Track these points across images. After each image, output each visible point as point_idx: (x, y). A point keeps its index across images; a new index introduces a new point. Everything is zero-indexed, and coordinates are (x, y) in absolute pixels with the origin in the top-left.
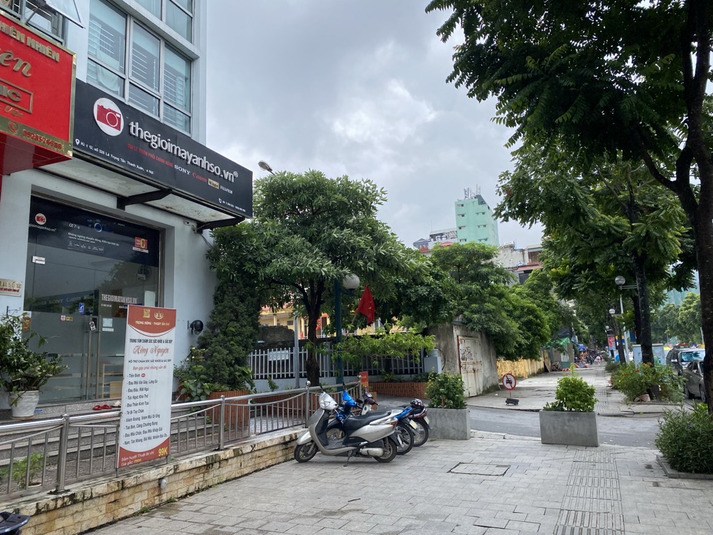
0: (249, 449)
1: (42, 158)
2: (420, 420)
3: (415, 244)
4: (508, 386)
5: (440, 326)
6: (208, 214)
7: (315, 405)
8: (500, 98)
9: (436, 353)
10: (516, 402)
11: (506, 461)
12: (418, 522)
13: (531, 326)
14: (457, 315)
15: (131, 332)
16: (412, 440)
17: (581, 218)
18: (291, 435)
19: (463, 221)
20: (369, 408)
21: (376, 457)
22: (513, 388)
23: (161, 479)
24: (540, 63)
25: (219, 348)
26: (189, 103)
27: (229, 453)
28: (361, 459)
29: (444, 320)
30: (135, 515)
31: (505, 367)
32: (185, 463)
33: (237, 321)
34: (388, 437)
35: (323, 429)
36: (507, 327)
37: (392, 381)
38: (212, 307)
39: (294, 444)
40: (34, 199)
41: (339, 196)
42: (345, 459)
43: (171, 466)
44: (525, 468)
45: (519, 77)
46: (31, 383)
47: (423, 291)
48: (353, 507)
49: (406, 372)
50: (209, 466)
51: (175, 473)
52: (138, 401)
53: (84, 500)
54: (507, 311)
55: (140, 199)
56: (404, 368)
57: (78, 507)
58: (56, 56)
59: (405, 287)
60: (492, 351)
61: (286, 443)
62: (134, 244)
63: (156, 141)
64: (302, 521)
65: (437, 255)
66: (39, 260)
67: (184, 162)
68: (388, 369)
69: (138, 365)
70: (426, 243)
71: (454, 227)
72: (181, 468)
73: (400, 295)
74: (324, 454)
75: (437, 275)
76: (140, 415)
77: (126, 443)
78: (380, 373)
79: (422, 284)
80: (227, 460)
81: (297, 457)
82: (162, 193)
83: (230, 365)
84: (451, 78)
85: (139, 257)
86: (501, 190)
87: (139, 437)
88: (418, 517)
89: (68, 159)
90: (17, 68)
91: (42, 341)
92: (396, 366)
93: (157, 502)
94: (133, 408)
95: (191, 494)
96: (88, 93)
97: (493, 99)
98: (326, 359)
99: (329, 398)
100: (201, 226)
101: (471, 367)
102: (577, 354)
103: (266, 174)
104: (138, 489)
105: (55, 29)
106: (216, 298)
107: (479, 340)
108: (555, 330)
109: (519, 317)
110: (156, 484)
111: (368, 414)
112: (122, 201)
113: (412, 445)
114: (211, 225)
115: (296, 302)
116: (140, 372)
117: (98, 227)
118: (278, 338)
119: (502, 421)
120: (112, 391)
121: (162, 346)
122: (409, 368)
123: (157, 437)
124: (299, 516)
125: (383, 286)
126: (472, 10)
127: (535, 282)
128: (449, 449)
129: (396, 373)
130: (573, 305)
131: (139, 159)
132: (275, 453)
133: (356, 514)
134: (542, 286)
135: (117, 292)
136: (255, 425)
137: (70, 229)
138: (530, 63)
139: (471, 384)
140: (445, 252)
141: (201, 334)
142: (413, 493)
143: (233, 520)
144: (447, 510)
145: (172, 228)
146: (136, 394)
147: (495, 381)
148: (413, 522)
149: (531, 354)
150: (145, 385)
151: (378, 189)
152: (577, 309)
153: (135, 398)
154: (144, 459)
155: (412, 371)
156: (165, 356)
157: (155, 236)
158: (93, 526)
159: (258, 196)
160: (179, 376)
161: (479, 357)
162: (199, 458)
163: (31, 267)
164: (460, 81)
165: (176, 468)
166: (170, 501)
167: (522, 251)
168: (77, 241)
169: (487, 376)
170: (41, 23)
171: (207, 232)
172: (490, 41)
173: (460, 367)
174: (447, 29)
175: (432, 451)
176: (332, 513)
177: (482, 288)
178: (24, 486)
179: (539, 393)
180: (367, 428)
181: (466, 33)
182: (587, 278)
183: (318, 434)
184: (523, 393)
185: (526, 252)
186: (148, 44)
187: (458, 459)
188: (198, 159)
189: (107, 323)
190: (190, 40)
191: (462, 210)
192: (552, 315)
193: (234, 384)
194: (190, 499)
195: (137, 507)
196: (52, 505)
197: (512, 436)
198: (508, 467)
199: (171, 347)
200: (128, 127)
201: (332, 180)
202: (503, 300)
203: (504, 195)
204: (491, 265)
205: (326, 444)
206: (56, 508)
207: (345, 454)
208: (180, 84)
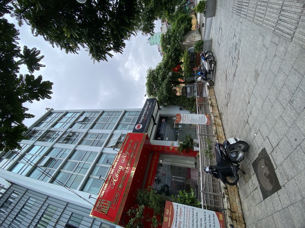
0: (209, 97)
1: (147, 138)
2: (206, 54)
3: (161, 56)
4: (199, 27)
5: (182, 48)
6: (156, 107)
7: (200, 82)
8: (124, 40)
9: (189, 49)
10: (203, 24)
11: (218, 28)
12: (231, 55)
13: (182, 20)
14: (179, 44)
15: (181, 122)
16: (211, 56)
17: (152, 10)
18: (207, 87)
19: (155, 43)
20: (202, 68)
21: (214, 65)
22: (200, 25)
23: (214, 116)
24: (115, 30)
25: (186, 104)
26: (135, 112)
27: (210, 101)
28: (214, 69)
29: (181, 48)
30: (221, 121)
31: (194, 27)
32: (211, 111)
33: (180, 100)
34: (209, 62)
35: (206, 80)
36: (183, 28)
37: (196, 61)
38: (176, 106)
39: (209, 86)
40: (155, 140)
41: (151, 79)
42: (214, 74)
43: (211, 114)
44: (221, 23)
45: (119, 35)
46: (192, 140)
47: (173, 54)
48: (225, 72)
49: (194, 57)
50: (212, 106)
51: (213, 113)
52: (196, 121)
53: (217, 131)
54: (178, 28)
55: (154, 121)
56: (193, 58)
57: (218, 132)
58: (129, 136)
59: (172, 59)
60: (189, 32)
61: (209, 88)
62: (163, 122)
63: (142, 118)
64: (227, 84)
65: (164, 51)
66: (167, 139)
67: (146, 113)
68: (193, 62)
69: (188, 121)
70: (161, 53)
71: (157, 45)
72: (212, 112)
73: (174, 61)
74: (212, 79)
75: (169, 51)
76: (199, 121)
77: (205, 123)
78: (194, 64)
79: (171, 55)
80: (211, 102)
81: (213, 85)
82: (153, 117)
83: (189, 102)
84: (121, 53)
85: (166, 121)
86: (146, 35)
87: (204, 121)
88: (230, 55)
89: (147, 134)
90: (131, 142)
91: (183, 138)
92: (192, 60)
93: (219, 117)
94: (197, 122)
95: (218, 109)
96: (134, 130)
97: (125, 41)
98: (189, 78)
99: (199, 79)
100: (159, 109)
101: (193, 38)
102: (191, 3)
103: (147, 95)
104: (216, 121)
105: (124, 136)
106: (174, 105)
107: (186, 37)
108: (184, 12)
109: (180, 25)
110: (215, 117)
111: (203, 68)
112: (155, 124)
113: (212, 56)
114: (159, 107)
115: (175, 87)
116: (190, 120)
117: (160, 128)
118: (184, 90)
119: (208, 29)
120: (195, 126)
121: (184, 116)
122: (193, 56)
123: (204, 117)
124: (226, 85)
125: (172, 65)
126: (105, 49)
127: (170, 20)
128: (214, 45)
129: (194, 60)
130: (177, 6)
131: (146, 121)
132: (211, 91)
133: (227, 71)
134: (171, 18)
135: (173, 125)
136: (204, 96)
137: (161, 133)
138: (115, 33)
139: (198, 38)
140: (163, 48)
141: (182, 108)
142: (224, 56)
143: (225, 100)
144: (229, 47)
145: (160, 114)
146: (194, 121)
147: (198, 30)
148: (231, 56)
149: (190, 19)
150: (193, 120)
151: (148, 69)
152: (178, 5)
153: (195, 121)
154: (209, 119)
155: (194, 56)
156: (186, 116)
157: (161, 117)
158: (222, 129)
159: (152, 97)
160: (191, 112)
161: (191, 36)
162: (210, 108)
163: (168, 140)
164: (122, 51)
165: (212, 113)
166: (219, 114)
167: (162, 25)
168: (163, 132)
169: (196, 33)
170: (123, 138)
171: (160, 107)
172: (112, 44)
173: (193, 42)
174: (111, 55)
175: (214, 50)
176: (226, 77)
177: (172, 37)
178: (212, 142)
179: (201, 16)
180: (207, 68)
181: (111, 50)
182: (169, 5)
183: (207, 81)
184: (201, 21)
185: (163, 23)
186: (124, 120)
187: (217, 42)
188: (145, 110)
189: (180, 126)
190: (122, 112)
191: (152, 43)
192: (180, 14)
193: (194, 100)
194: (220, 110)
195: (220, 121)
196: (217, 137)
197: (212, 26)
198: (220, 27)
199: (184, 115)
200: (140, 123)
201: (147, 81)
202: (175, 30)
203: (148, 34)
204: (166, 35)
205: (210, 79)
206: (218, 136)
207: (213, 74)
208: (131, 113)
